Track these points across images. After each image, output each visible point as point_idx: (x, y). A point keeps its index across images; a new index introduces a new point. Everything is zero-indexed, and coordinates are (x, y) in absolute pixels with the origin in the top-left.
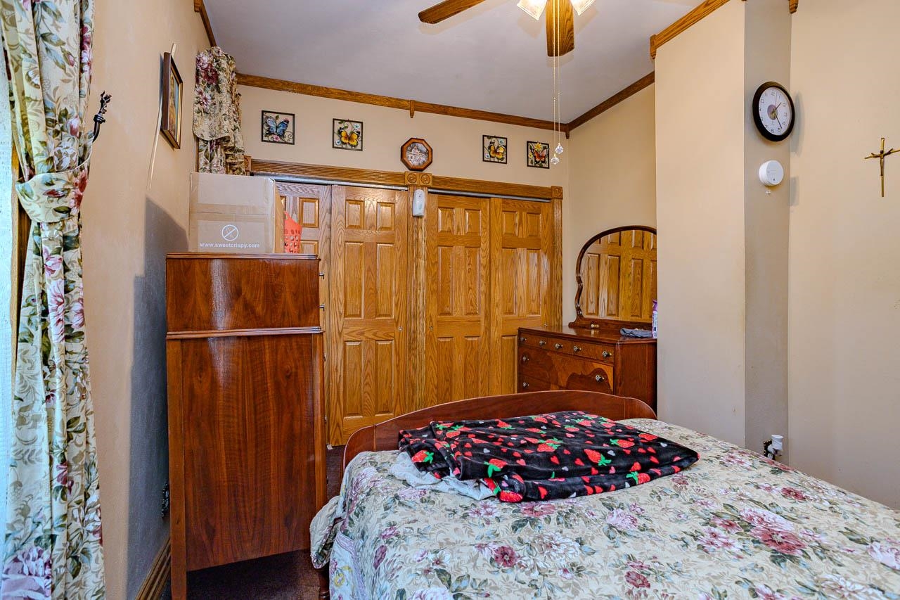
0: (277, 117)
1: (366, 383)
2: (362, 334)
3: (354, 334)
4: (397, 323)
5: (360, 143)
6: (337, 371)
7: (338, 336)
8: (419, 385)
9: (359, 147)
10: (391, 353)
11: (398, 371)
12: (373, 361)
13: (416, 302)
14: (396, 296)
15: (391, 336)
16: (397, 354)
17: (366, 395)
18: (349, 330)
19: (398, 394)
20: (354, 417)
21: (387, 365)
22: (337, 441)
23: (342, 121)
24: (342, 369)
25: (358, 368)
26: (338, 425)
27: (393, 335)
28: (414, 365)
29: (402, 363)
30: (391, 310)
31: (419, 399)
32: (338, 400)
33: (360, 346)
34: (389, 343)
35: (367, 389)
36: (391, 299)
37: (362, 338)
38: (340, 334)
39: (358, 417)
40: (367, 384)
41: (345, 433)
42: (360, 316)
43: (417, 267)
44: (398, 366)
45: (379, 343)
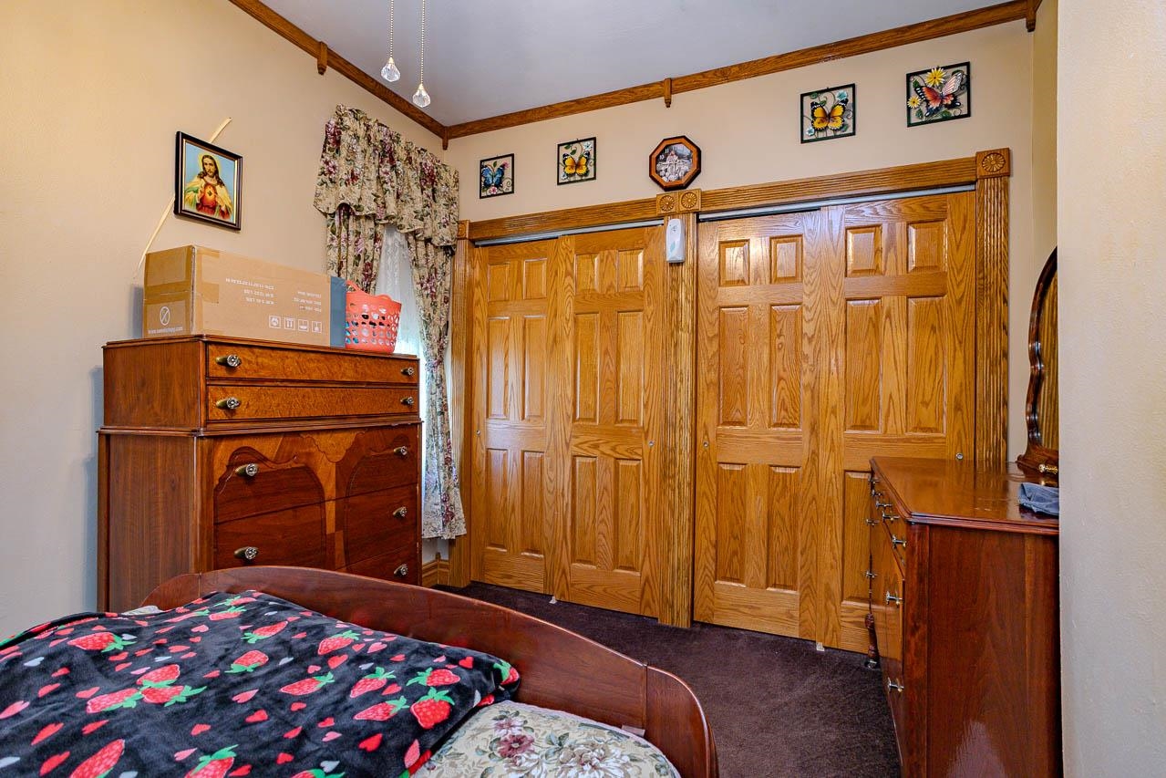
0: (495, 164)
1: (600, 519)
2: (596, 446)
3: (585, 446)
4: (647, 434)
5: (591, 169)
6: (563, 496)
7: (565, 448)
8: (679, 538)
9: (591, 175)
10: (637, 479)
11: (648, 510)
12: (611, 487)
13: (675, 402)
14: (645, 391)
15: (636, 454)
16: (647, 482)
17: (601, 536)
18: (578, 441)
19: (647, 545)
20: (586, 566)
21: (632, 499)
22: (563, 595)
23: (569, 145)
24: (570, 495)
25: (591, 496)
26: (564, 572)
27: (640, 452)
28: (670, 502)
29: (653, 496)
30: (639, 413)
31: (679, 559)
32: (565, 537)
33: (594, 463)
34: (635, 463)
35: (602, 527)
36: (639, 396)
37: (596, 452)
38: (567, 445)
39: (589, 566)
40: (603, 521)
41: (572, 585)
42: (594, 420)
43: (676, 345)
44: (647, 500)
45: (621, 463)
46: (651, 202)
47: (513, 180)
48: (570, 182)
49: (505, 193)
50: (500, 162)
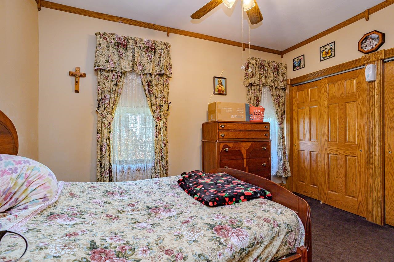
0: (298, 59)
1: (339, 177)
2: (337, 151)
3: (333, 150)
4: (359, 147)
5: (333, 53)
6: (325, 167)
7: (325, 151)
8: (375, 188)
9: (333, 55)
10: (355, 164)
11: (360, 176)
12: (343, 165)
13: (372, 135)
14: (358, 131)
15: (354, 154)
16: (359, 165)
17: (340, 183)
18: (330, 148)
19: (360, 189)
20: (334, 193)
21: (353, 171)
22: (325, 201)
23: (324, 47)
24: (327, 167)
25: (336, 168)
26: (325, 194)
27: (356, 153)
28: (370, 173)
29: (362, 171)
30: (355, 139)
31: (375, 197)
32: (325, 181)
33: (336, 157)
34: (354, 158)
35: (340, 180)
36: (355, 133)
37: (337, 153)
38: (326, 150)
39: (335, 193)
40: (340, 177)
41: (329, 199)
42: (336, 141)
43: (372, 113)
44: (360, 172)
45: (348, 157)
46: (359, 60)
47: (304, 63)
48: (325, 60)
49: (302, 68)
50: (300, 58)
